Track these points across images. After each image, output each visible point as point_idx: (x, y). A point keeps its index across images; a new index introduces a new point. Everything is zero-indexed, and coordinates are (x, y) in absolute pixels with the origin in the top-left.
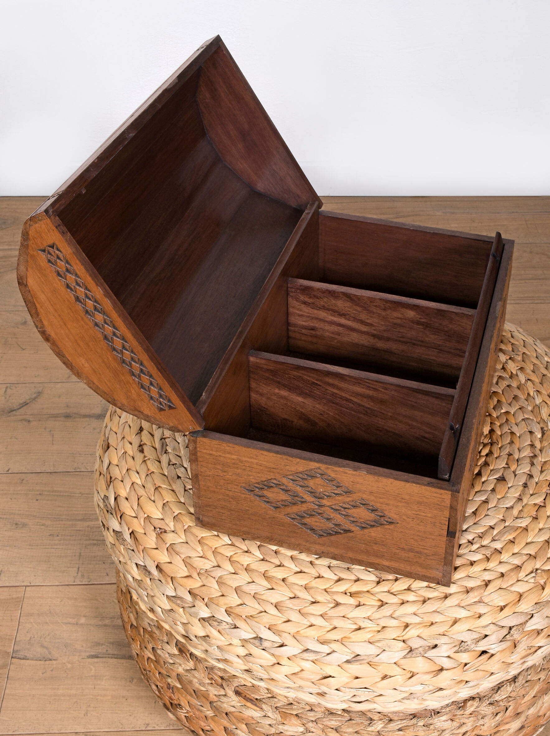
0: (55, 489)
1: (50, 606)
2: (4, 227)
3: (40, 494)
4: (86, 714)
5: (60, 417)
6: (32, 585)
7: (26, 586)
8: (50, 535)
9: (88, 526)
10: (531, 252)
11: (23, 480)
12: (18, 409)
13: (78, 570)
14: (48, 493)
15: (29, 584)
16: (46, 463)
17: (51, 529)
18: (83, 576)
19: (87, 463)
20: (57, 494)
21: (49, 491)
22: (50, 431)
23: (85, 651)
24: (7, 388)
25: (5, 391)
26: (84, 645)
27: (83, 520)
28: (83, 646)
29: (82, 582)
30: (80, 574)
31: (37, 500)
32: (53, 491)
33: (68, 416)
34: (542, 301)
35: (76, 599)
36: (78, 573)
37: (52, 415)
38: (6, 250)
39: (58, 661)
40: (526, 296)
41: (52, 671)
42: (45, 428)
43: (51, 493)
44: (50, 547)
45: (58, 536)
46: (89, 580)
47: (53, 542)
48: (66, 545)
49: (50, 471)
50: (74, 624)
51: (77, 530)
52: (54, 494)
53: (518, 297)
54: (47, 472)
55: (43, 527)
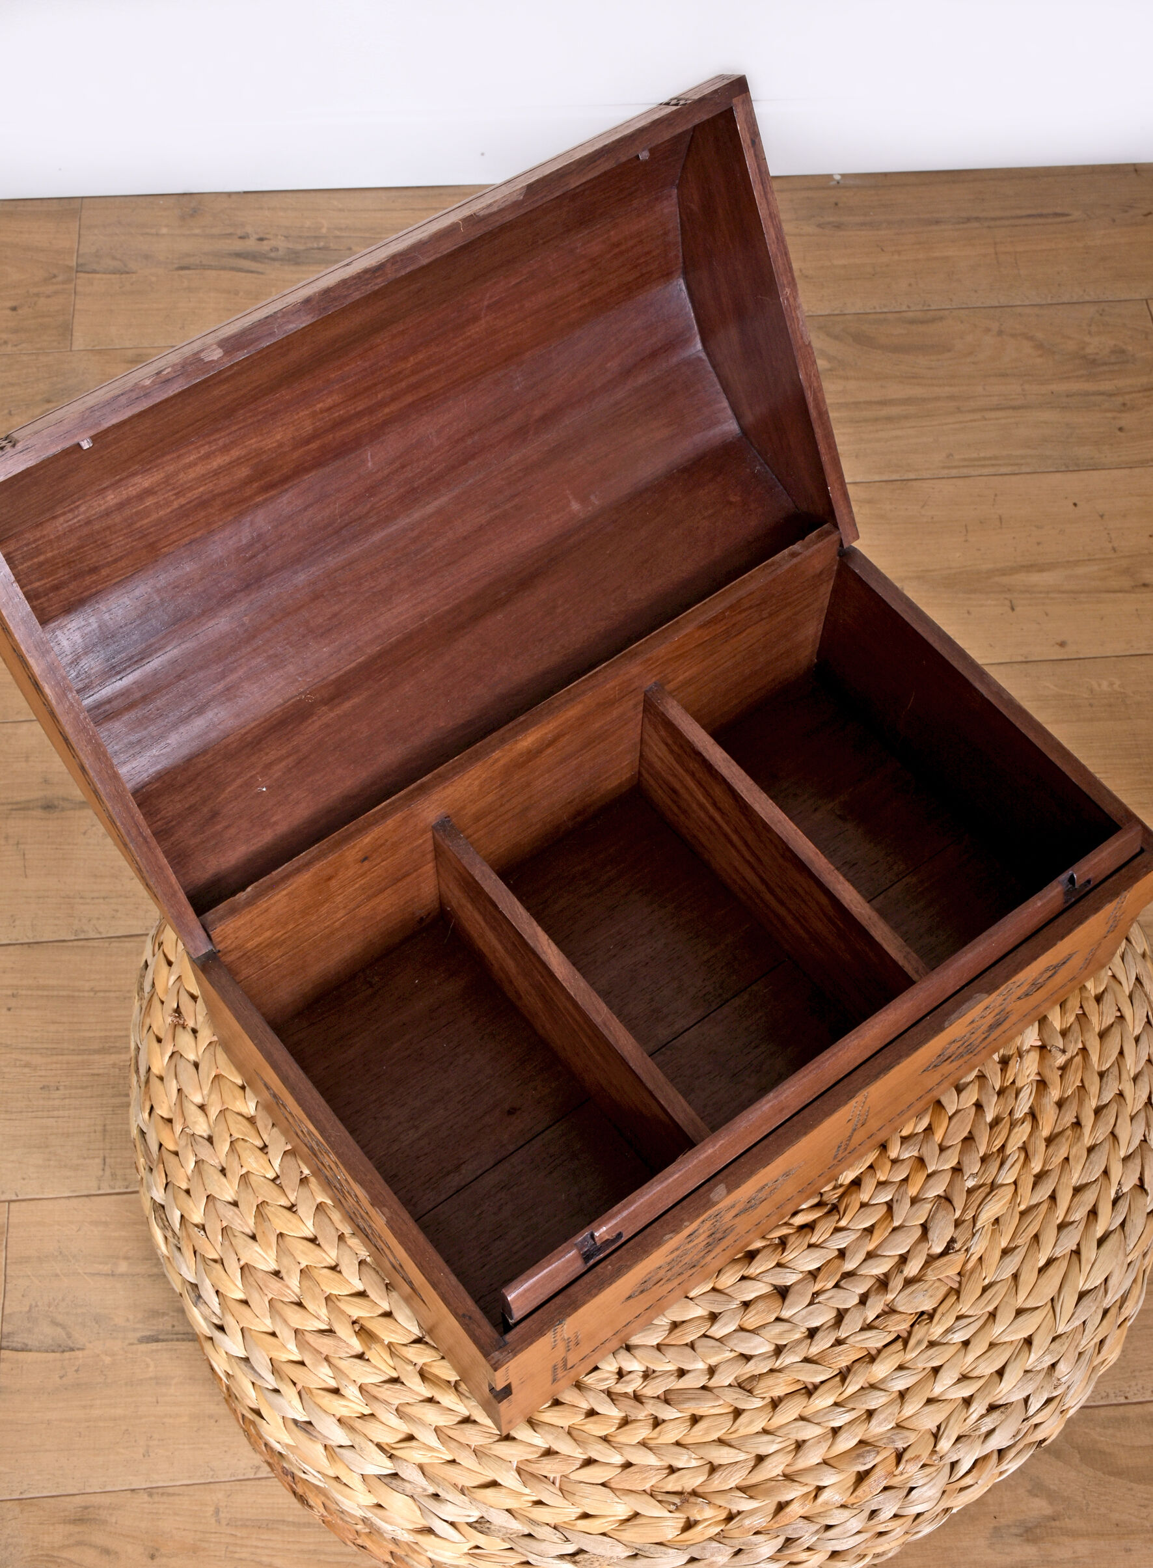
0: (41, 982)
1: (59, 1241)
3: (13, 995)
4: (146, 1454)
5: (33, 809)
6: (19, 1198)
7: (10, 1202)
8: (43, 1088)
9: (114, 1065)
10: (1000, 333)
13: (104, 1164)
14: (29, 992)
15: (14, 1198)
16: (17, 923)
17: (43, 1073)
18: (114, 1175)
19: (98, 919)
20: (45, 993)
21: (30, 988)
22: (18, 844)
23: (135, 1330)
26: (131, 1317)
27: (101, 1051)
28: (128, 1320)
29: (114, 1188)
30: (108, 1172)
31: (9, 1009)
32: (38, 988)
33: (48, 806)
34: (1016, 469)
35: (106, 1224)
36: (103, 1170)
37: (17, 803)
39: (86, 1352)
40: (982, 455)
41: (77, 1371)
42: (7, 838)
43: (35, 993)
44: (45, 1114)
45: (58, 1089)
46: (126, 1184)
47: (51, 1103)
48: (75, 1109)
49: (28, 941)
50: (108, 1275)
51: (93, 1075)
53: (965, 460)
54: (22, 944)
55: (26, 1070)
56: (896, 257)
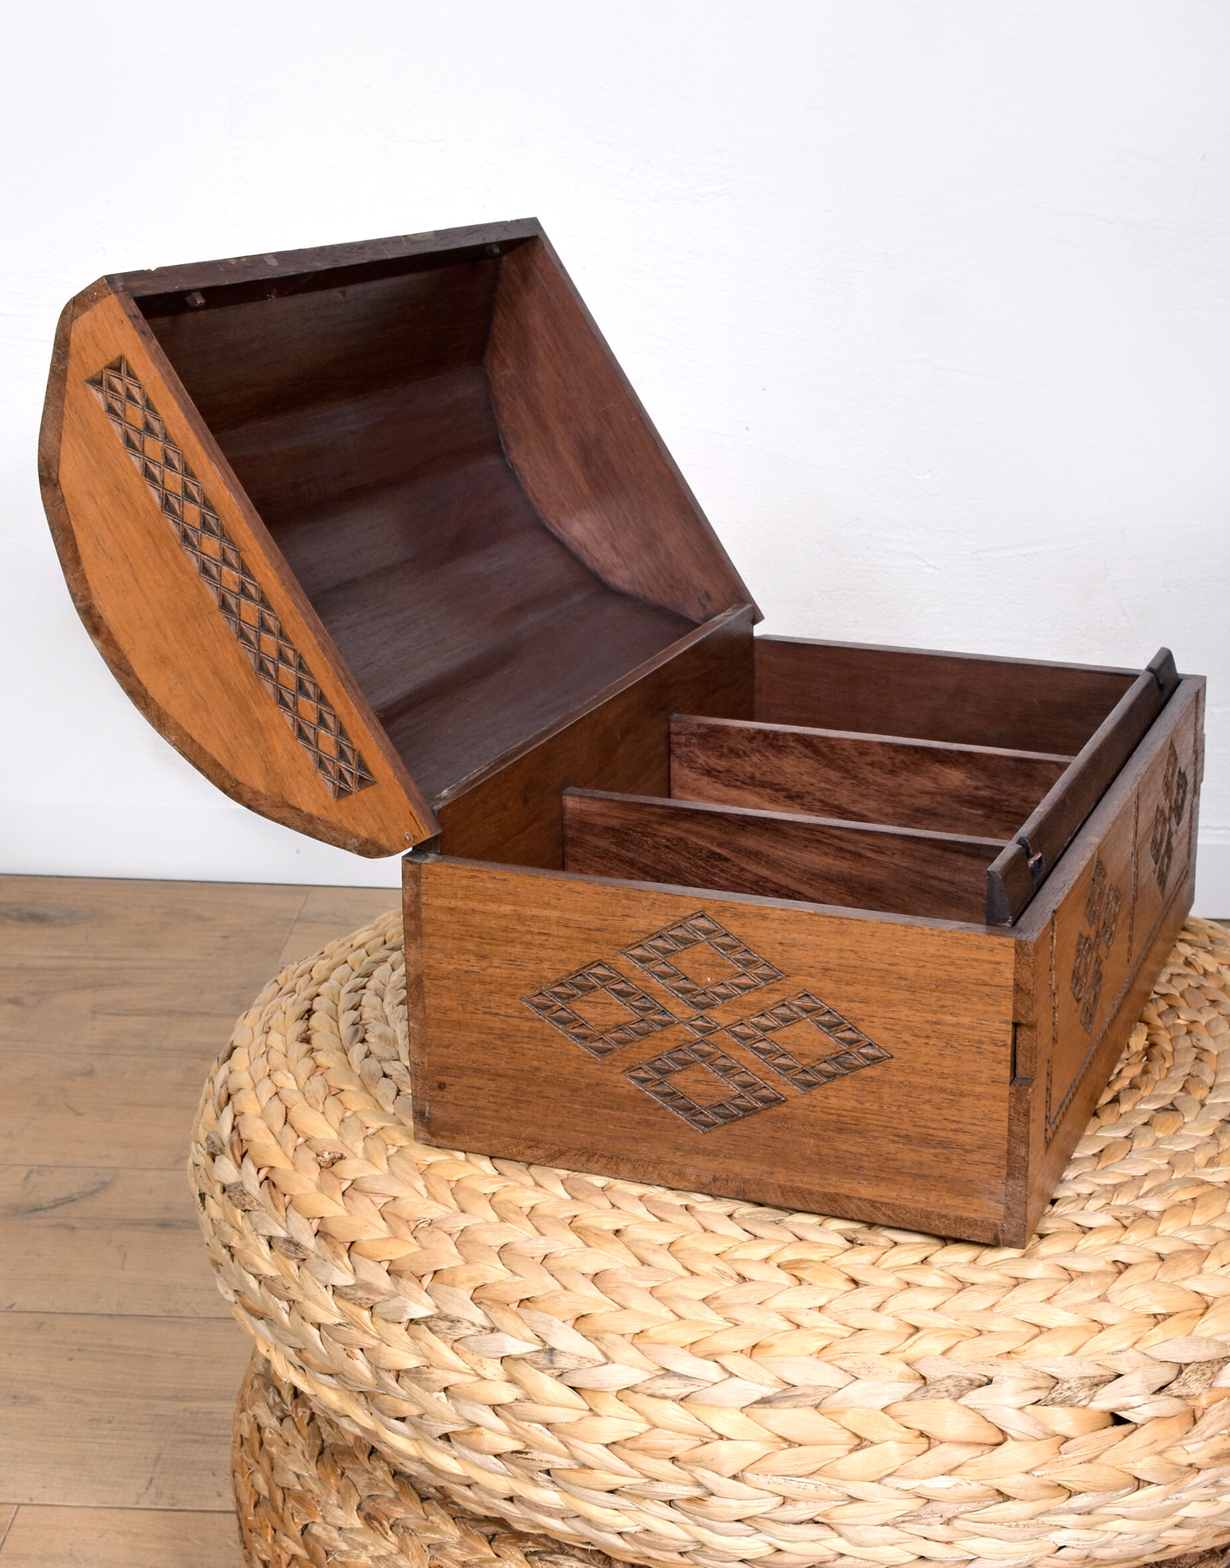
1: (71, 1545)
2: (66, 922)
3: (79, 1350)
5: (146, 1225)
6: (33, 1502)
7: (19, 1505)
8: (92, 1420)
9: (185, 1410)
11: (42, 1324)
12: (51, 1208)
13: (151, 1483)
14: (99, 1349)
15: (27, 1501)
16: (102, 1299)
17: (96, 1409)
18: (159, 1494)
19: (198, 1304)
20: (119, 1351)
21: (100, 1346)
22: (121, 1247)
24: (30, 1172)
25: (27, 1178)
27: (175, 1398)
29: (157, 1504)
30: (152, 1490)
31: (71, 1359)
32: (111, 1346)
33: (164, 1225)
35: (137, 1535)
36: (147, 1488)
37: (129, 1220)
38: (66, 958)
42: (109, 1242)
43: (106, 1350)
44: (89, 1440)
45: (110, 1422)
46: (172, 1502)
47: (98, 1432)
48: (127, 1439)
49: (108, 1312)
51: (156, 1415)
52: (112, 1350)
54: (102, 1315)
55: (76, 1405)
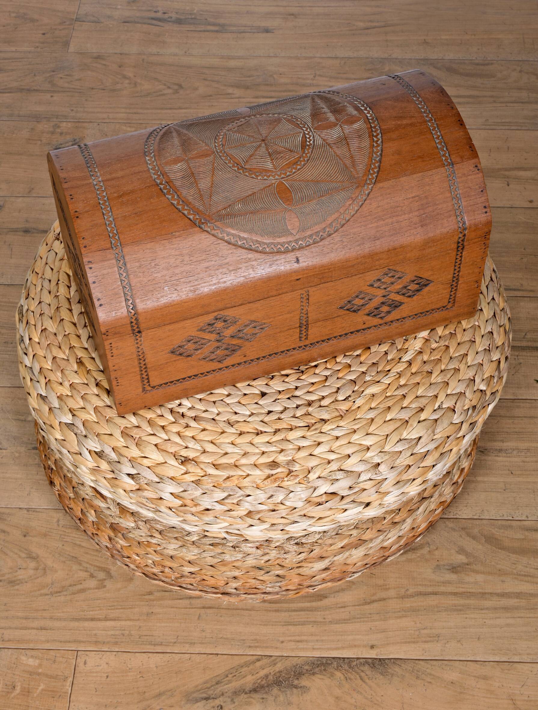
0: (11, 300)
4: (29, 494)
5: (19, 232)
8: (5, 343)
10: (521, 71)
14: (5, 304)
16: (4, 276)
17: (6, 337)
20: (13, 305)
21: (5, 302)
22: (10, 245)
23: (31, 444)
26: (31, 439)
28: (29, 440)
32: (10, 302)
33: (26, 231)
34: (519, 128)
37: (12, 229)
39: (7, 451)
40: (503, 121)
41: (2, 458)
42: (5, 242)
43: (8, 304)
44: (5, 353)
47: (8, 349)
49: (7, 283)
50: (22, 420)
52: (10, 305)
53: (494, 122)
56: (473, 37)
